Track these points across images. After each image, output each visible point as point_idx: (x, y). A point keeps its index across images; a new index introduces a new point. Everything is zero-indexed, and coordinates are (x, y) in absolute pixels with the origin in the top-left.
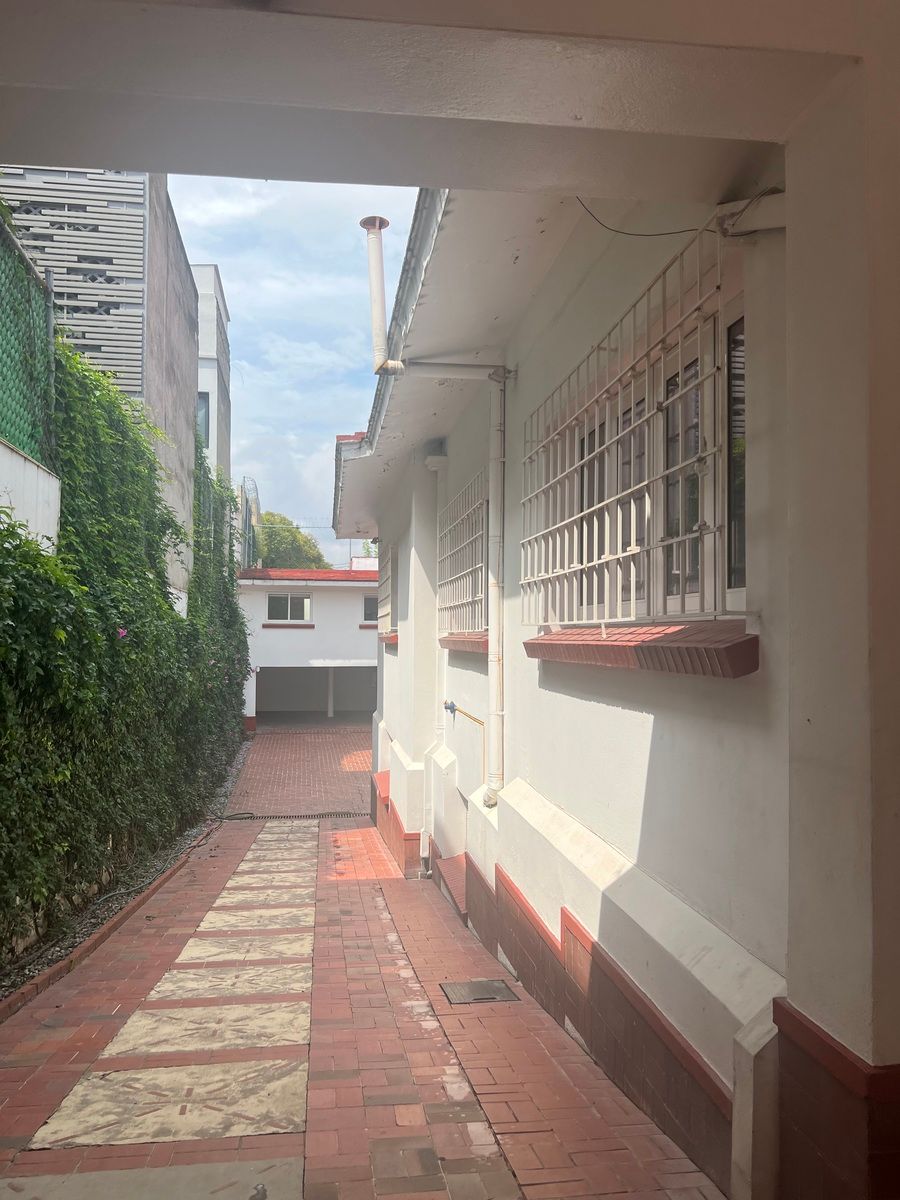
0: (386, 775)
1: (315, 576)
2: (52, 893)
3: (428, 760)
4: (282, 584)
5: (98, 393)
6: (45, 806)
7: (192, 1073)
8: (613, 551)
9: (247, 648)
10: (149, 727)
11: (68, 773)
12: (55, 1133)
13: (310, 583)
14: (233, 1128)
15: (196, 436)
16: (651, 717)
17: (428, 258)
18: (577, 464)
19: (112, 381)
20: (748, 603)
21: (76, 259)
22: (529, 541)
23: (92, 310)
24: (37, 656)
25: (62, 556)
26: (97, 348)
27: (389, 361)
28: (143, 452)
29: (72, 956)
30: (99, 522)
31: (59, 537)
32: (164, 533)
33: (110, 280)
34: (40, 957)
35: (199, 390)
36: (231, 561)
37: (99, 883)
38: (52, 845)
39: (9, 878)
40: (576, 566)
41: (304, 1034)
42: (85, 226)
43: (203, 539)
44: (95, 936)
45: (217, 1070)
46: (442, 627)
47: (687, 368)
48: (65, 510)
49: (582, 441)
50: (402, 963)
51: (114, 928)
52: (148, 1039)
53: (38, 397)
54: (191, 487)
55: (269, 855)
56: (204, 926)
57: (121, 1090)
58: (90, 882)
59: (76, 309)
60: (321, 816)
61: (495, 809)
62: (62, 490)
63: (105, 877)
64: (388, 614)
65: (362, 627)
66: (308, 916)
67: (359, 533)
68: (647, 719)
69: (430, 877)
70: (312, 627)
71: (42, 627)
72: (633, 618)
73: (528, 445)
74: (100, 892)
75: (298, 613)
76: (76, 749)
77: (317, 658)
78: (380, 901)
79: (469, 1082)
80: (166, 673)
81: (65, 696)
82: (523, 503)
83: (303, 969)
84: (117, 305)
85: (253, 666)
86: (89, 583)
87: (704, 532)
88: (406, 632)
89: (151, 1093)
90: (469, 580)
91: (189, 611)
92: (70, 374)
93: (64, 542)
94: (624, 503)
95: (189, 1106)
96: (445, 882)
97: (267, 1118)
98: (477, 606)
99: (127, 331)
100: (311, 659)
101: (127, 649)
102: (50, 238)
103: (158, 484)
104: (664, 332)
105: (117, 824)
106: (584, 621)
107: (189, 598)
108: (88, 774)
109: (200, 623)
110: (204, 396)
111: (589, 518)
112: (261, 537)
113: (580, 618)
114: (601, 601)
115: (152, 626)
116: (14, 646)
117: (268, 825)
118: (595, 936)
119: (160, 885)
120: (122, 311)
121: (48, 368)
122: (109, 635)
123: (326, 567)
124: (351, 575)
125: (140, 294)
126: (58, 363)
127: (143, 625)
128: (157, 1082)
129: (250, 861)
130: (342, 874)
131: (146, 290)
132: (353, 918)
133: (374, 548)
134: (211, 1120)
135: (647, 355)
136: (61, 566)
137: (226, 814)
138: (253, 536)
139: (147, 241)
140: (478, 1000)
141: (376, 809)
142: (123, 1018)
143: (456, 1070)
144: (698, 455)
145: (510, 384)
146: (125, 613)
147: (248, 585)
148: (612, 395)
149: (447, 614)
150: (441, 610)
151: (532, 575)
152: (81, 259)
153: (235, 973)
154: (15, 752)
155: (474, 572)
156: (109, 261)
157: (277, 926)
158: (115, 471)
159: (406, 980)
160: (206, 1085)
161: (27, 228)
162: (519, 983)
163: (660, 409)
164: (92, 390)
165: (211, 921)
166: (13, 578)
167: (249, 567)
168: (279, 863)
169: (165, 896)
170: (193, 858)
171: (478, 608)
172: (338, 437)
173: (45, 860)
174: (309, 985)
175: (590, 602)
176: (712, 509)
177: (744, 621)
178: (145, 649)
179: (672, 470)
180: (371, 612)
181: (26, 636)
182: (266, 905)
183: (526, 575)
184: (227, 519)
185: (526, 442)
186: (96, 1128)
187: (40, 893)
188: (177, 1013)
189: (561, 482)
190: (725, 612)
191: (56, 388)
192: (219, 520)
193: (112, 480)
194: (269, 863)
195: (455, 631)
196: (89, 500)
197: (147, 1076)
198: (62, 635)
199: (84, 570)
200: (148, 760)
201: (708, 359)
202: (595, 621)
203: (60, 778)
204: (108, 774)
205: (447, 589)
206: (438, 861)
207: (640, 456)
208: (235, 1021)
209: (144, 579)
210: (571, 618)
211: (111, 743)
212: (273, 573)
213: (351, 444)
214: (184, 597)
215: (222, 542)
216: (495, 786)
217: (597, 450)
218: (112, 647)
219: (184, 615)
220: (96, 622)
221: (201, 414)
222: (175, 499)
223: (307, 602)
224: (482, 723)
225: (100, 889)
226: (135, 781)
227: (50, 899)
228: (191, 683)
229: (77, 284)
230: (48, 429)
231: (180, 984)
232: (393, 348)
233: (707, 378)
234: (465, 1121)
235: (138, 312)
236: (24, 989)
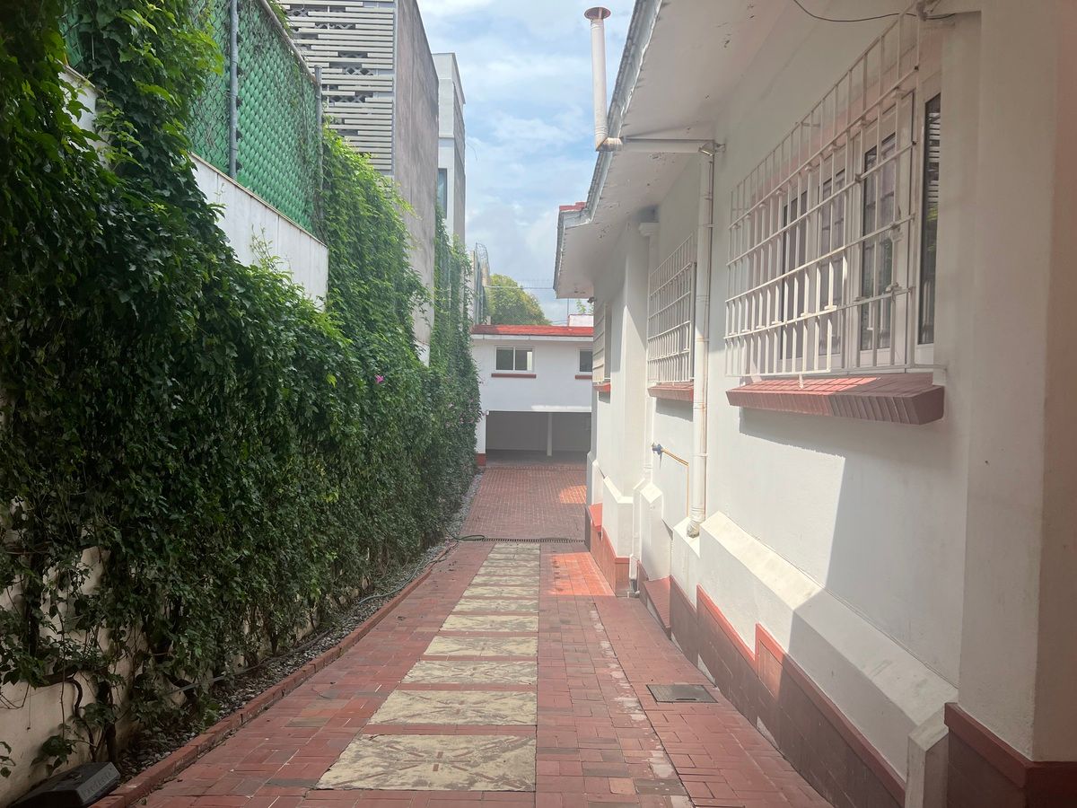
0: (599, 508)
1: (536, 332)
2: (324, 593)
3: (637, 495)
4: (509, 339)
5: (357, 173)
6: (319, 521)
7: (442, 741)
8: (812, 310)
9: (478, 394)
10: (400, 459)
11: (337, 495)
12: (336, 778)
13: (533, 338)
14: (476, 784)
15: (437, 208)
16: (843, 459)
17: (647, 46)
18: (780, 230)
19: (369, 161)
20: (935, 358)
21: (336, 54)
22: (734, 300)
23: (350, 99)
24: (314, 397)
25: (331, 313)
26: (355, 132)
27: (609, 139)
28: (394, 223)
29: (341, 645)
30: (359, 284)
31: (327, 297)
32: (411, 294)
33: (365, 72)
34: (315, 644)
35: (439, 167)
36: (466, 318)
37: (360, 588)
38: (324, 554)
39: (292, 578)
40: (777, 323)
41: (532, 717)
42: (344, 25)
43: (444, 299)
44: (358, 630)
45: (461, 740)
46: (651, 378)
47: (884, 142)
48: (332, 275)
49: (786, 208)
50: (614, 666)
51: (373, 625)
52: (406, 713)
53: (310, 178)
54: (432, 253)
55: (500, 571)
56: (446, 627)
57: (386, 749)
58: (353, 586)
59: (337, 99)
60: (541, 541)
61: (698, 538)
62: (330, 257)
63: (364, 583)
64: (602, 366)
65: (577, 377)
66: (533, 623)
67: (577, 294)
68: (840, 461)
69: (638, 596)
70: (534, 376)
71: (316, 372)
72: (828, 370)
73: (735, 212)
74: (362, 594)
75: (522, 364)
76: (342, 475)
77: (537, 404)
78: (594, 613)
79: (672, 764)
80: (414, 413)
81: (335, 430)
82: (729, 266)
83: (530, 666)
84: (371, 94)
85: (483, 410)
86: (352, 336)
87: (896, 293)
88: (618, 382)
89: (411, 753)
90: (676, 336)
91: (431, 361)
92: (335, 157)
93: (331, 302)
94: (822, 266)
95: (440, 765)
96: (651, 601)
97: (503, 778)
98: (683, 358)
99: (377, 117)
100: (533, 404)
101: (383, 393)
102: (314, 36)
103: (406, 251)
104: (864, 109)
105: (374, 539)
106: (784, 373)
107: (431, 350)
108: (352, 497)
109: (441, 372)
110: (443, 172)
111: (790, 280)
112: (490, 297)
113: (779, 370)
114: (799, 354)
115: (404, 374)
116: (296, 388)
117: (497, 546)
118: (786, 649)
119: (409, 592)
120: (375, 98)
121: (317, 153)
122: (368, 380)
123: (547, 322)
124: (568, 331)
125: (390, 83)
126: (325, 147)
127: (396, 372)
128: (415, 745)
129: (483, 575)
130: (561, 590)
131: (395, 80)
132: (572, 627)
133: (589, 307)
134: (459, 777)
135: (848, 131)
136: (330, 322)
137: (461, 536)
138: (484, 297)
139: (396, 37)
140: (681, 700)
141: (590, 535)
142: (384, 695)
143: (661, 754)
144: (892, 223)
145: (719, 155)
146: (381, 362)
147: (480, 340)
148: (813, 167)
149: (656, 366)
150: (650, 362)
151: (736, 331)
152: (341, 54)
153: (473, 666)
154: (296, 475)
155: (683, 327)
156: (364, 55)
157: (507, 630)
158: (371, 241)
159: (618, 680)
160: (453, 750)
161: (297, 29)
162: (717, 688)
163: (858, 181)
164: (353, 170)
165: (452, 623)
166: (294, 331)
167: (480, 323)
168: (507, 578)
169: (413, 601)
170: (435, 570)
171: (685, 360)
172: (562, 208)
173: (319, 566)
174: (535, 679)
175: (789, 356)
176: (905, 272)
177: (931, 374)
178: (397, 393)
179: (867, 236)
180: (586, 363)
181: (305, 380)
182: (496, 612)
183: (730, 331)
184: (462, 281)
185: (733, 210)
186: (368, 776)
187: (315, 592)
188: (429, 694)
189: (765, 247)
190: (914, 365)
191: (324, 169)
192: (456, 282)
193: (369, 248)
194: (499, 578)
195: (663, 381)
196: (351, 265)
197: (406, 740)
198: (332, 380)
199: (348, 325)
200: (399, 487)
201: (906, 132)
202: (794, 373)
203: (331, 498)
204: (367, 497)
205: (657, 343)
206: (645, 583)
207: (840, 222)
208: (474, 703)
209: (396, 333)
210: (771, 370)
211: (370, 471)
212: (500, 328)
213: (572, 213)
214: (427, 348)
215: (458, 301)
216: (697, 519)
217: (799, 218)
218: (371, 390)
219: (427, 364)
220: (359, 370)
221: (441, 188)
222: (420, 264)
223: (529, 354)
224: (686, 463)
225: (360, 593)
226: (388, 504)
227: (322, 598)
228: (435, 423)
229: (337, 76)
230: (318, 206)
231: (429, 672)
232: (612, 127)
233: (904, 151)
234: (668, 794)
235: (389, 99)
236: (304, 668)
